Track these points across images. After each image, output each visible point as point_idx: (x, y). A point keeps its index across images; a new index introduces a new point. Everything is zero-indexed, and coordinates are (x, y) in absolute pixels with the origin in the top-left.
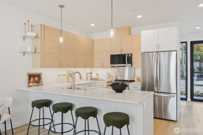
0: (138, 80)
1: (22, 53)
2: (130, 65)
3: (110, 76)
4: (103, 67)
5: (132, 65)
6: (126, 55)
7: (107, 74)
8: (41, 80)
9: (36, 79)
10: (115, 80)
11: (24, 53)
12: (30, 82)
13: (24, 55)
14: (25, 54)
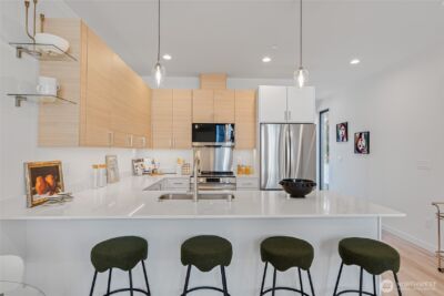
1: (14, 99)
7: (178, 161)
8: (60, 183)
9: (49, 179)
11: (19, 98)
12: (34, 193)
13: (18, 105)
14: (23, 103)
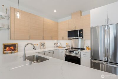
0: (88, 48)
2: (82, 38)
3: (68, 45)
4: (63, 39)
5: (83, 38)
6: (78, 30)
7: (67, 43)
8: (16, 49)
10: (71, 48)
12: (6, 50)
